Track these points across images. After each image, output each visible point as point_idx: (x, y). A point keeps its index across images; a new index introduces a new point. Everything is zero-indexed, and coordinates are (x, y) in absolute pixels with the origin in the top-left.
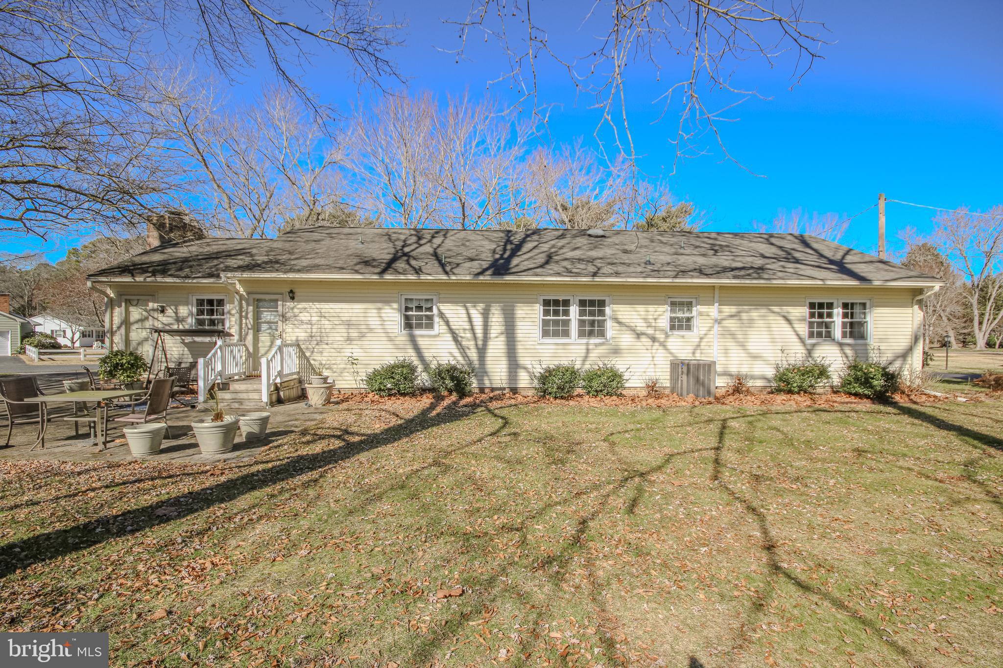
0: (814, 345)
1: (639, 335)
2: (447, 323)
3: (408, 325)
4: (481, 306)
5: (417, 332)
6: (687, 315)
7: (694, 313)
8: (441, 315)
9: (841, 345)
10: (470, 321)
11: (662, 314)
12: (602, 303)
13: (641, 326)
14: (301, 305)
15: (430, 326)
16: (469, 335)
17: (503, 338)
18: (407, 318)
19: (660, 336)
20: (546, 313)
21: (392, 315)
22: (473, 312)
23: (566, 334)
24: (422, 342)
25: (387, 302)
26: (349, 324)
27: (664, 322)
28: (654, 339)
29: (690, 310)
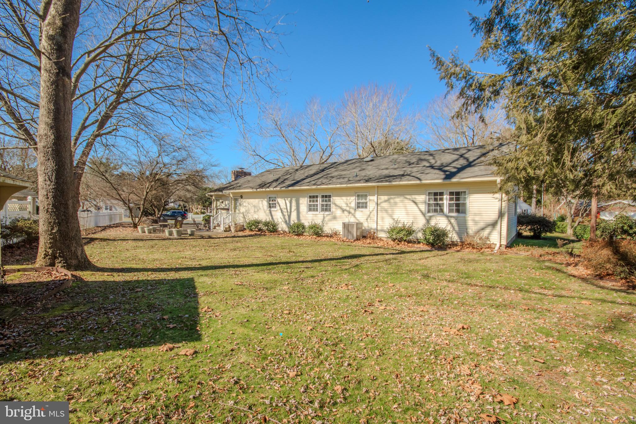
0: (431, 217)
1: (343, 211)
2: (279, 206)
3: (270, 207)
4: (289, 199)
5: (272, 209)
6: (364, 201)
7: (368, 200)
8: (278, 203)
9: (447, 217)
10: (286, 205)
11: (352, 200)
12: (330, 196)
13: (344, 206)
14: (244, 200)
15: (275, 207)
16: (286, 210)
17: (295, 212)
18: (270, 204)
19: (352, 211)
20: (310, 201)
21: (265, 203)
22: (287, 201)
23: (317, 210)
24: (273, 213)
25: (264, 198)
26: (255, 207)
27: (353, 205)
28: (349, 212)
29: (366, 199)
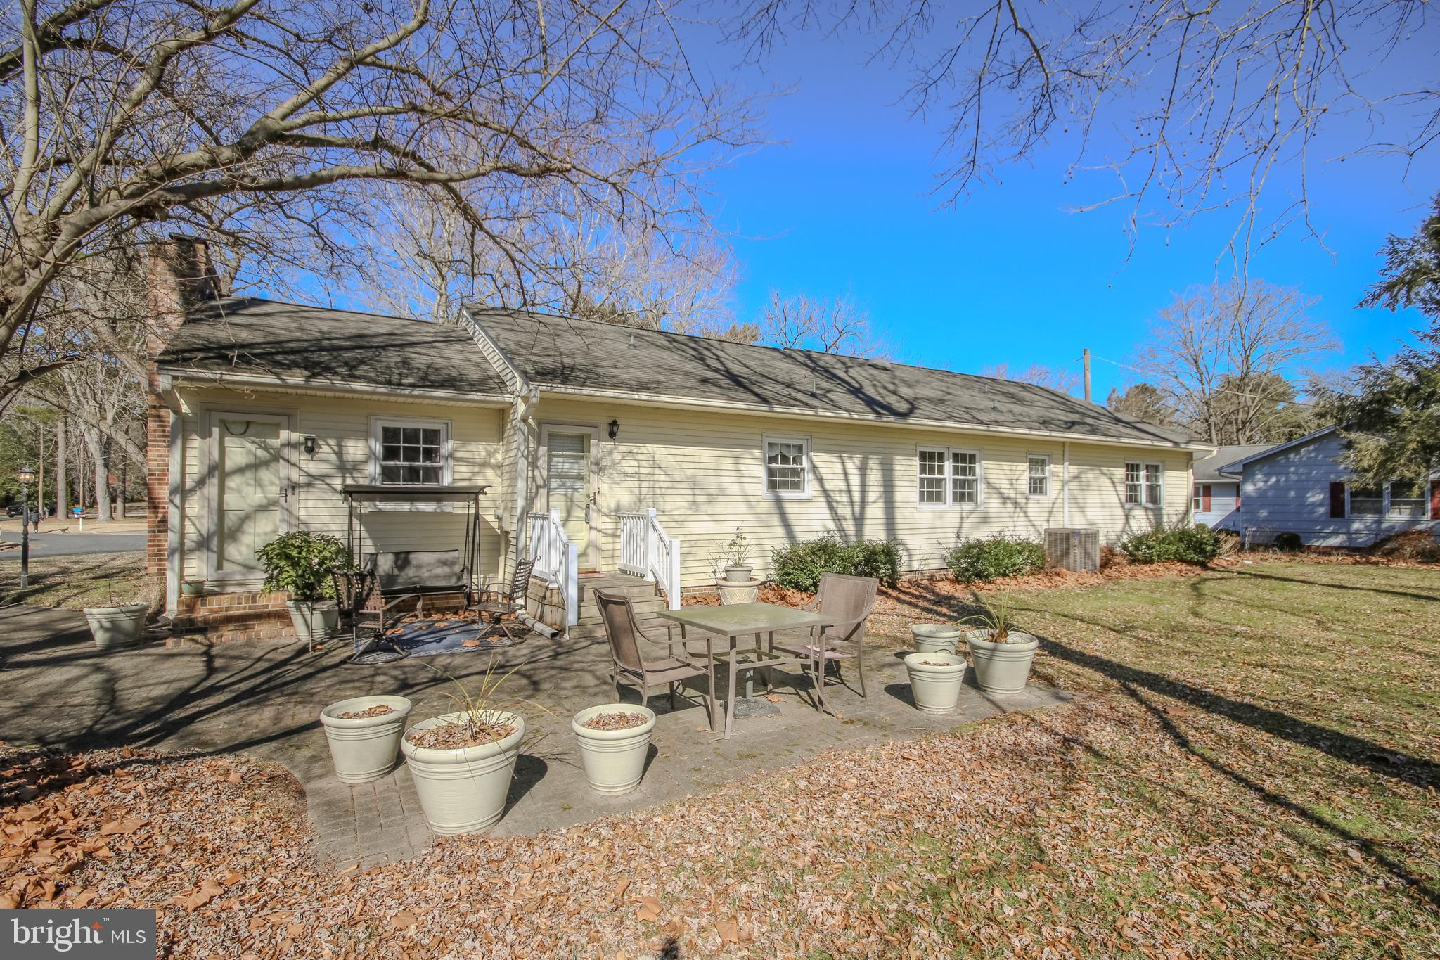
0: (1130, 510)
1: (1005, 499)
2: (821, 481)
3: (772, 486)
4: (858, 458)
5: (786, 494)
6: (1039, 475)
7: (1047, 474)
8: (814, 469)
9: (1146, 509)
10: (847, 480)
11: (1022, 472)
12: (972, 458)
13: (1004, 485)
14: (623, 447)
15: (796, 486)
16: (845, 499)
17: (881, 504)
18: (771, 473)
19: (1021, 500)
20: (923, 470)
21: (754, 468)
22: (849, 465)
23: (939, 498)
24: (792, 510)
25: (747, 447)
26: (694, 482)
27: (1024, 485)
28: (1016, 504)
29: (1043, 471)
